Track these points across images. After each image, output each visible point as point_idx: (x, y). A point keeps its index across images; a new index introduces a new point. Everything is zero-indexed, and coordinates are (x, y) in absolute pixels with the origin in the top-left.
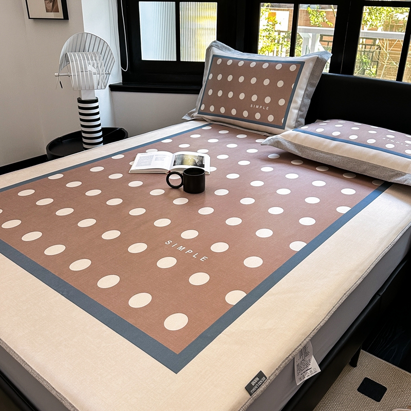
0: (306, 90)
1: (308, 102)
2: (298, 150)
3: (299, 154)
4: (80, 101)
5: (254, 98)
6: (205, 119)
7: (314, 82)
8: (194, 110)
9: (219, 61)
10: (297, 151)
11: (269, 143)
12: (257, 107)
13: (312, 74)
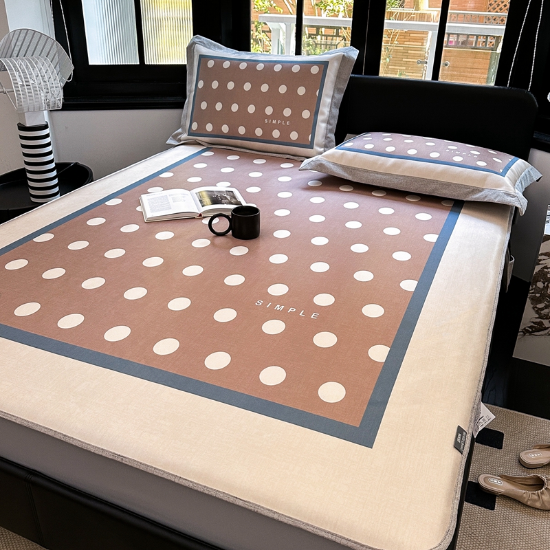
0: (333, 97)
1: (336, 112)
2: (347, 173)
3: (350, 178)
4: (22, 128)
5: (269, 110)
6: (200, 142)
7: (342, 86)
8: (180, 130)
9: (211, 64)
10: (346, 175)
11: (309, 168)
12: (274, 122)
13: (339, 76)
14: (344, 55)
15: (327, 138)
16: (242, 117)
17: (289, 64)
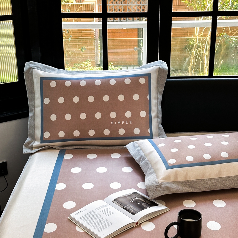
1: (160, 108)
5: (113, 115)
9: (53, 84)
12: (119, 123)
13: (158, 83)
14: (159, 68)
15: (159, 128)
16: (91, 122)
17: (121, 79)
